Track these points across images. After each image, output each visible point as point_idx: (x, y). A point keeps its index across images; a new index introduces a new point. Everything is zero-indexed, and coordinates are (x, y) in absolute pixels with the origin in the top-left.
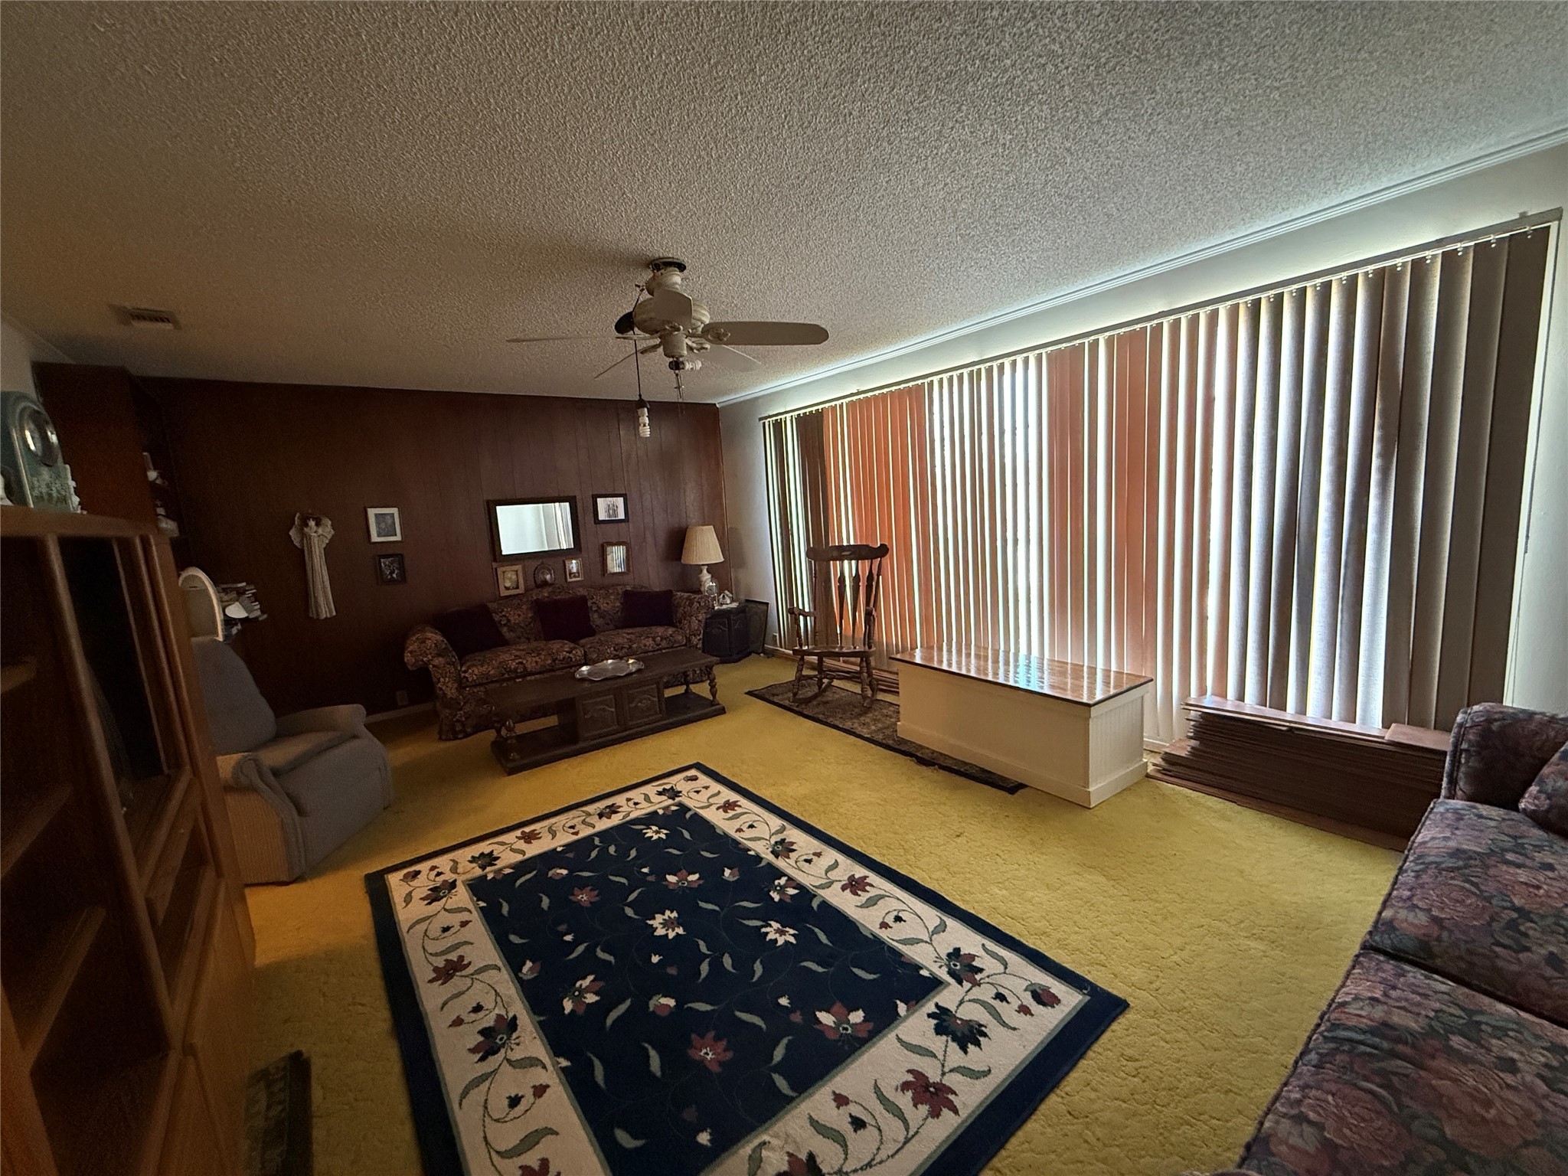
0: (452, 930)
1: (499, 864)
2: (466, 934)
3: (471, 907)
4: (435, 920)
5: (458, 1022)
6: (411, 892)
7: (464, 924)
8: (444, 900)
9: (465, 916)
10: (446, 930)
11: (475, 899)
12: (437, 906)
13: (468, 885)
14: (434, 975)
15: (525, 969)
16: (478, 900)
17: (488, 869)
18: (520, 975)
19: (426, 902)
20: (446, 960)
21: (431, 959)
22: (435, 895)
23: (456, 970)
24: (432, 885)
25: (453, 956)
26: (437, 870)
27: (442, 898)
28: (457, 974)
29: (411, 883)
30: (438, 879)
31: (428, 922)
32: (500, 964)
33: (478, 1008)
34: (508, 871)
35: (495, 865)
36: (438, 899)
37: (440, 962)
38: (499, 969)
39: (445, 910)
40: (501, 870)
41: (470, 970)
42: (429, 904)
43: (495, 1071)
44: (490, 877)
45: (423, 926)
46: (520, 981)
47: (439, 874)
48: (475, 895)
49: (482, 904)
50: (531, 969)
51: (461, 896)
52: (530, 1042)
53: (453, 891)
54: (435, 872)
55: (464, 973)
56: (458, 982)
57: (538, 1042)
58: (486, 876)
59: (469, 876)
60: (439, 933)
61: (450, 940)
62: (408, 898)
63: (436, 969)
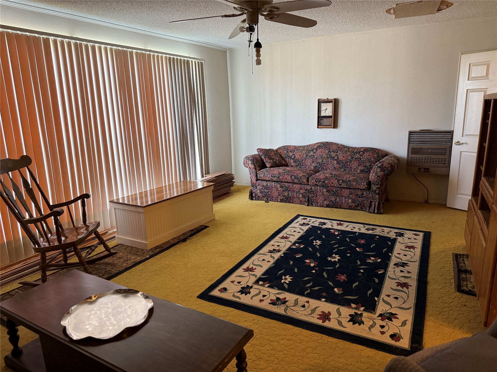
0: (394, 296)
1: (352, 312)
2: (391, 292)
3: (381, 300)
4: (398, 305)
5: (409, 272)
6: (401, 326)
7: (389, 296)
8: (388, 312)
9: (386, 298)
10: (396, 298)
11: (377, 303)
12: (393, 311)
13: (374, 311)
14: (409, 287)
15: (382, 272)
16: (376, 301)
17: (359, 312)
18: (384, 272)
19: (397, 316)
20: (403, 288)
21: (407, 292)
22: (391, 317)
23: (402, 284)
24: (389, 323)
25: (400, 288)
26: (381, 330)
27: (389, 313)
28: (401, 283)
29: (398, 332)
30: (385, 324)
31: (401, 306)
32: (387, 277)
33: (402, 271)
34: (353, 305)
35: (355, 312)
36: (392, 314)
37: (405, 289)
38: (389, 276)
39: (391, 307)
40: (355, 308)
41: (397, 281)
42: (396, 314)
43: (406, 261)
44: (362, 308)
45: (403, 306)
46: (385, 271)
47: (382, 327)
48: (376, 305)
49: (376, 299)
50: (380, 271)
51: (381, 308)
52: (394, 260)
53: (382, 313)
54: (384, 330)
55: (400, 281)
56: (403, 280)
57: (392, 259)
58: (364, 310)
59: (370, 315)
60: (399, 299)
61: (397, 294)
62: (404, 323)
63: (408, 288)
